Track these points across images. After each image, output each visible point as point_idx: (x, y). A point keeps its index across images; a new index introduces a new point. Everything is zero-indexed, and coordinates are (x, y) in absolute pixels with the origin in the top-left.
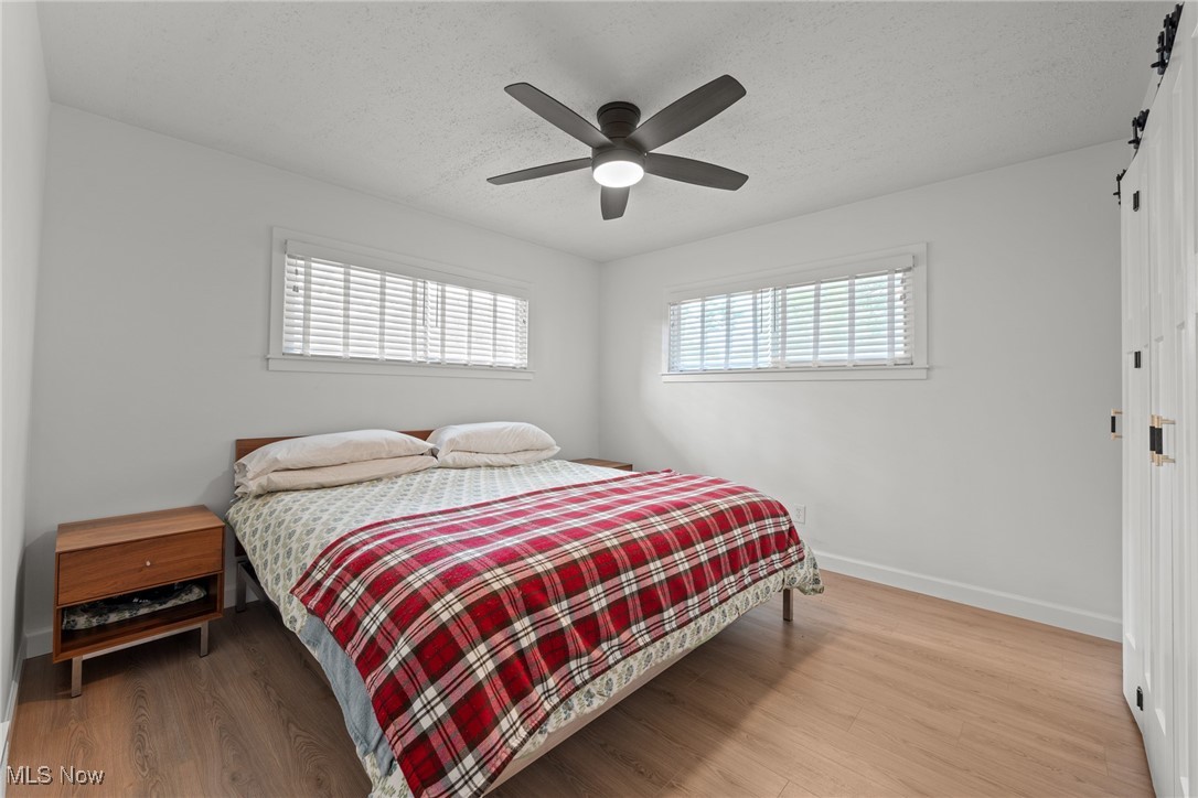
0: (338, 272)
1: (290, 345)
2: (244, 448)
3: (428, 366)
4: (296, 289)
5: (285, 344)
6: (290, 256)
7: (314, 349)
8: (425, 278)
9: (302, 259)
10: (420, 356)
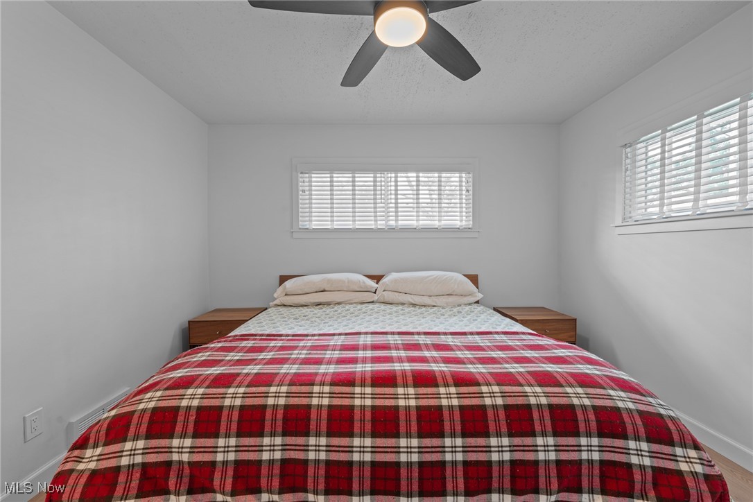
0: (326, 177)
1: (305, 223)
2: (283, 279)
3: (386, 231)
4: (304, 191)
5: (300, 223)
6: (302, 173)
7: (315, 225)
8: (382, 171)
9: (307, 173)
10: (381, 224)
